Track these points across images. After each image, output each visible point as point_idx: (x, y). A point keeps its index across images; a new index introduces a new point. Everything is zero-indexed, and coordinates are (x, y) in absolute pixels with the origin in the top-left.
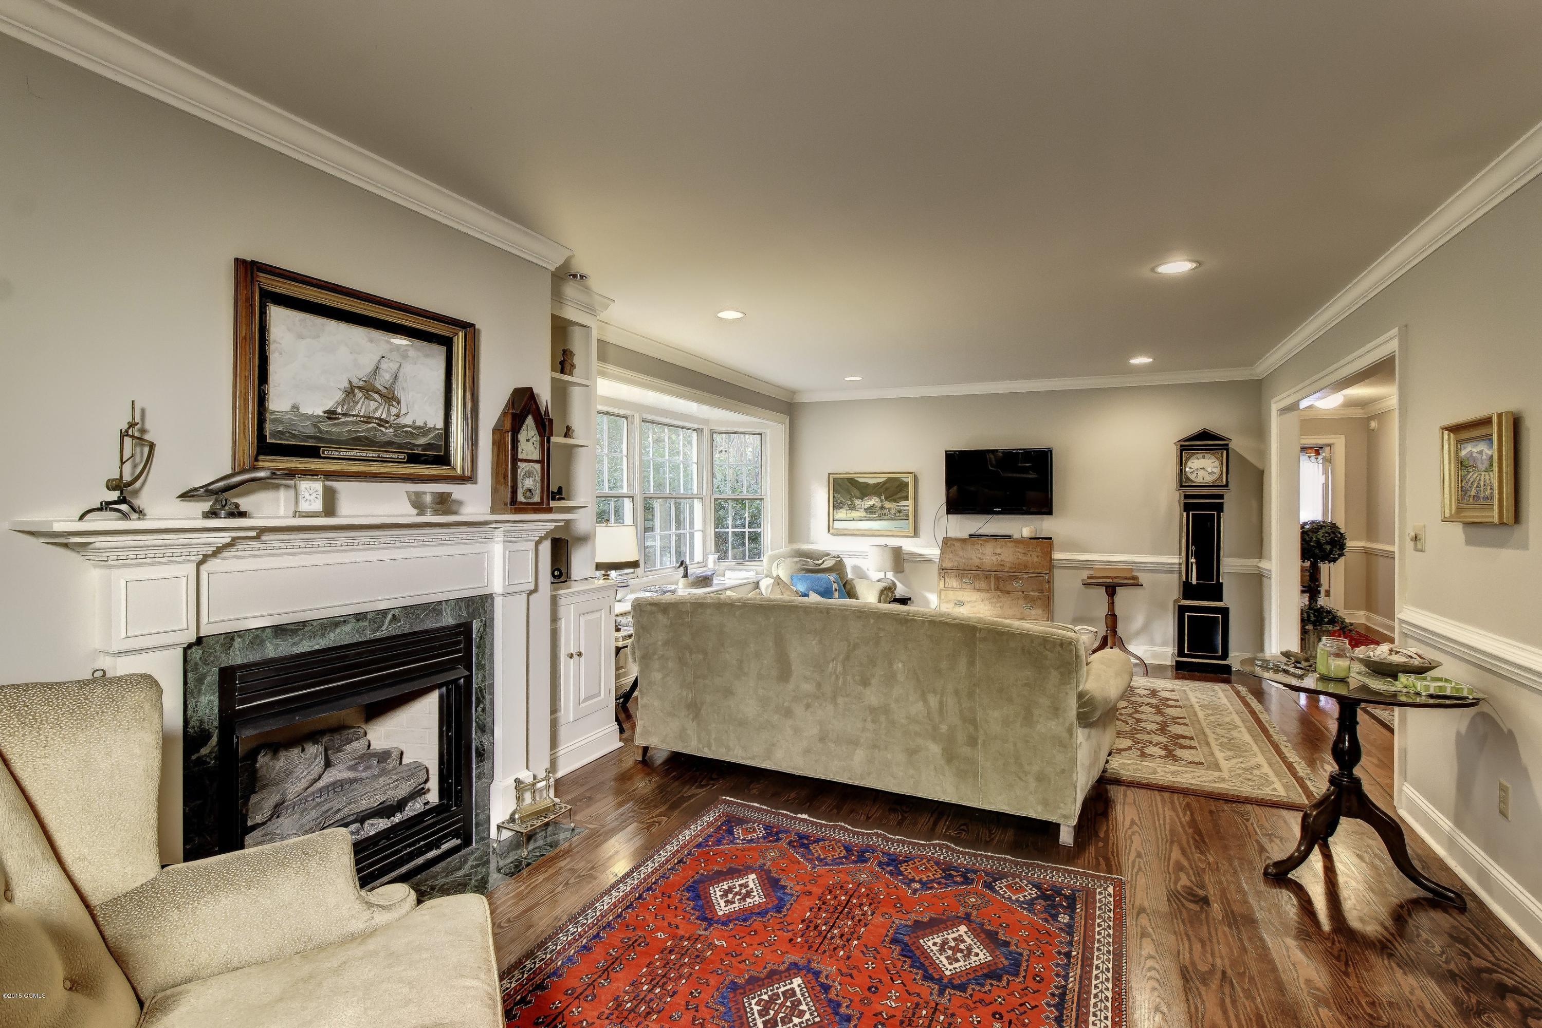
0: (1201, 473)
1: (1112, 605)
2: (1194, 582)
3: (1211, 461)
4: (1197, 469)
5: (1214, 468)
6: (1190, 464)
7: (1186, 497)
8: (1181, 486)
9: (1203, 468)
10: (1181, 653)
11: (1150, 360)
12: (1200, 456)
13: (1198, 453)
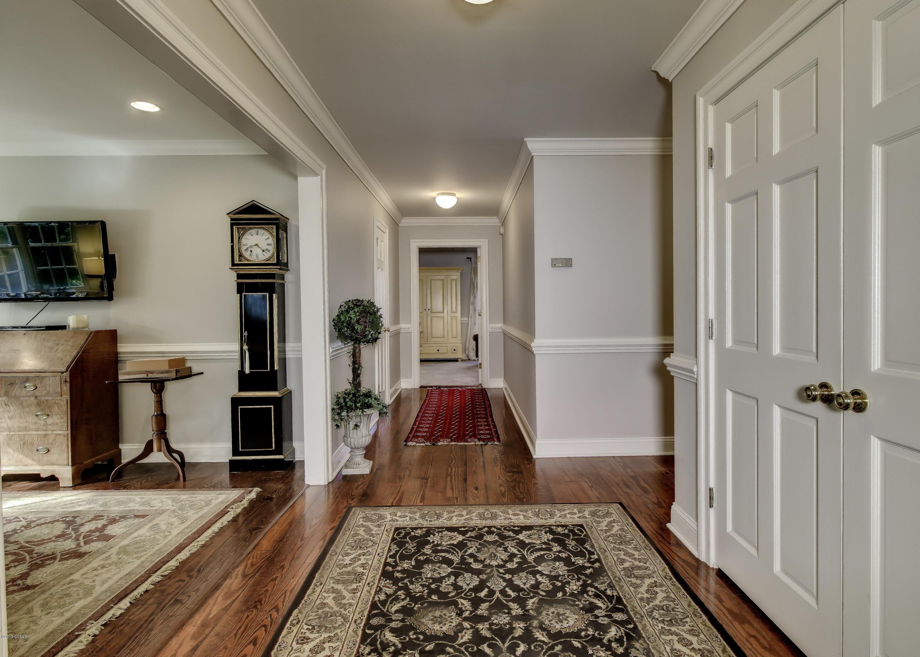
0: (256, 251)
1: (160, 403)
2: (247, 371)
3: (264, 238)
4: (251, 247)
5: (268, 245)
6: (244, 241)
7: (239, 276)
8: (233, 264)
9: (257, 245)
10: (235, 452)
11: (156, 109)
12: (253, 231)
13: (251, 229)
